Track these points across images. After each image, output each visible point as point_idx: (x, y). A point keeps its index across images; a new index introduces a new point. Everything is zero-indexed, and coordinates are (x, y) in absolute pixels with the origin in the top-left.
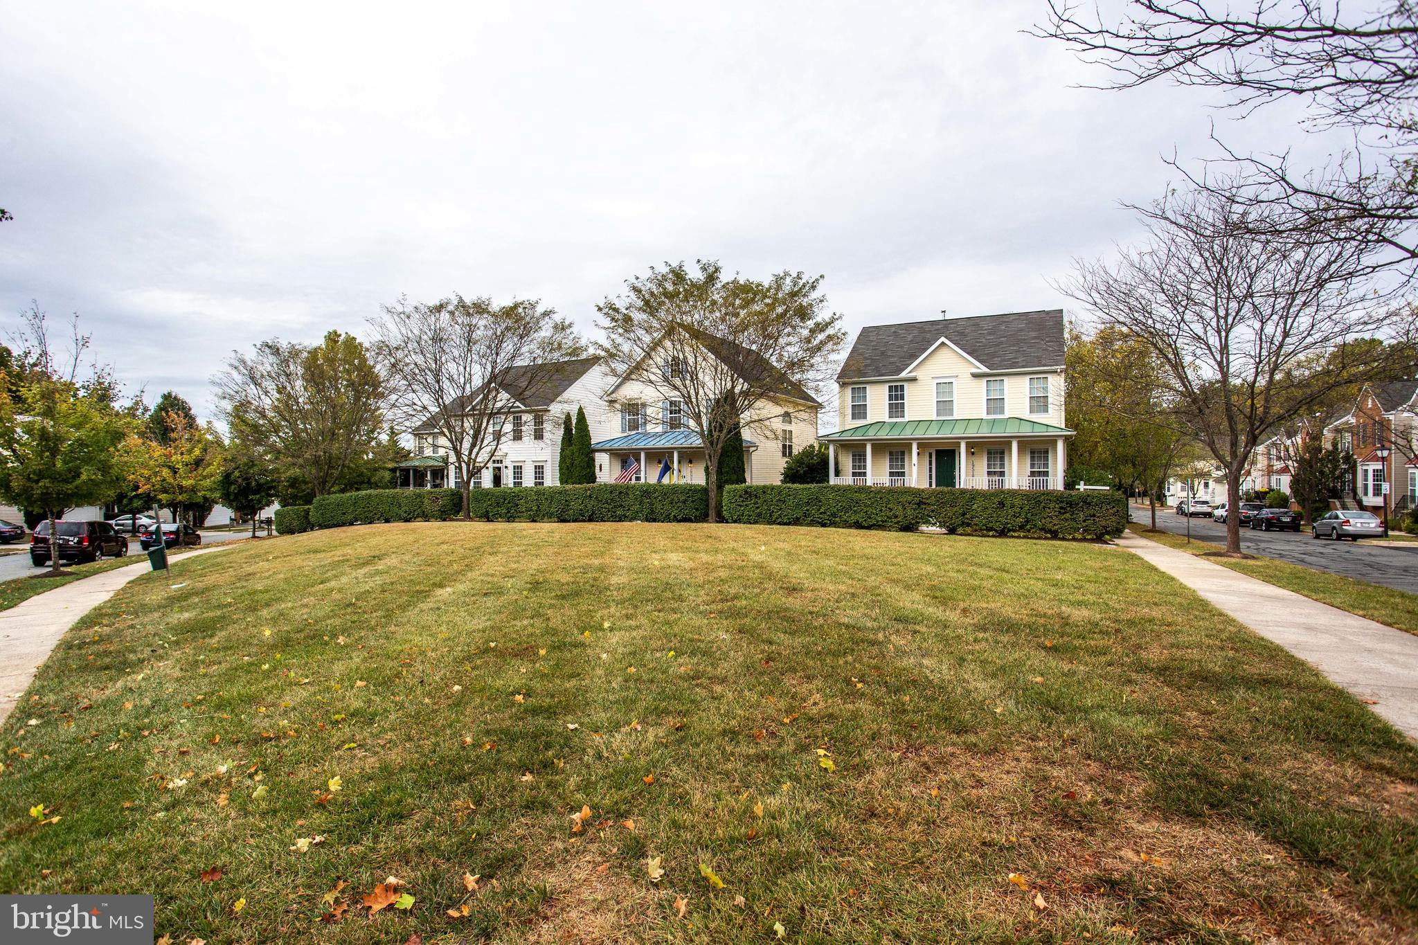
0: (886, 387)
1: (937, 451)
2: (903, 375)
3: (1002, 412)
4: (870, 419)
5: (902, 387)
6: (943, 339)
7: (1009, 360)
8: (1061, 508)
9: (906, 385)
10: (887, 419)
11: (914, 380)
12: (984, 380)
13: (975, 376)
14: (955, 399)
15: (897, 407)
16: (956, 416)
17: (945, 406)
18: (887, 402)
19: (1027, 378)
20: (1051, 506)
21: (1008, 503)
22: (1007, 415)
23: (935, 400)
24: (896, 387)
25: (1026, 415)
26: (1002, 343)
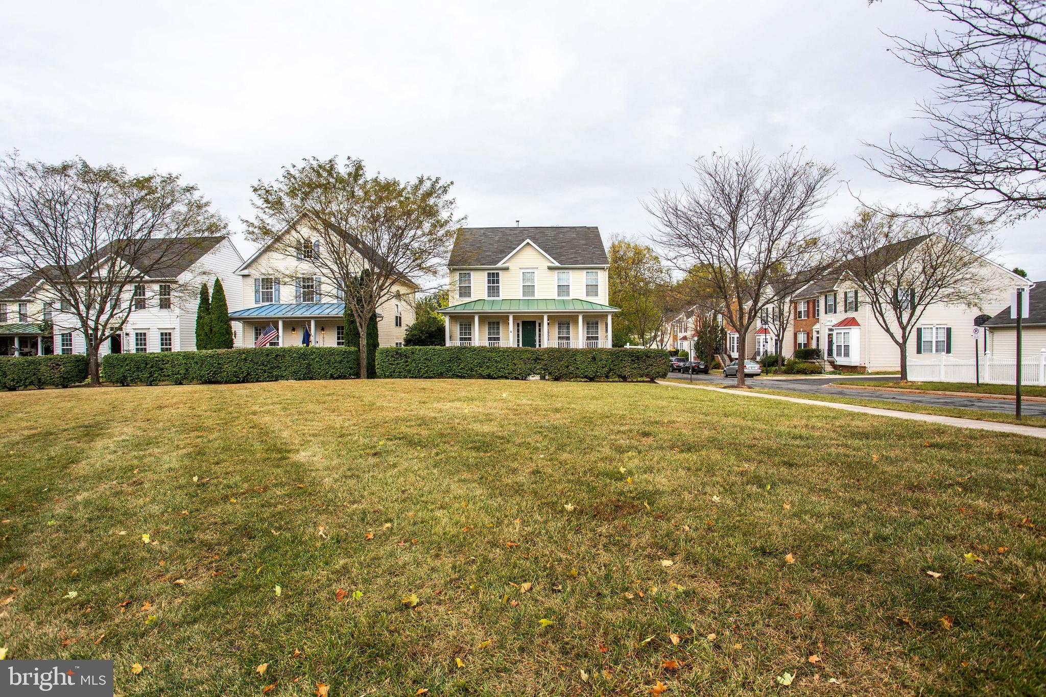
0: (486, 273)
1: (524, 323)
2: (499, 265)
3: (568, 295)
4: (474, 297)
5: (498, 274)
6: (528, 241)
7: (572, 258)
8: (632, 360)
9: (501, 273)
10: (486, 298)
11: (507, 269)
12: (556, 272)
13: (550, 268)
14: (536, 284)
15: (493, 289)
16: (536, 297)
17: (529, 289)
18: (486, 285)
19: (585, 272)
20: (626, 359)
21: (598, 358)
22: (571, 297)
23: (522, 285)
24: (493, 274)
25: (584, 297)
26: (563, 247)
